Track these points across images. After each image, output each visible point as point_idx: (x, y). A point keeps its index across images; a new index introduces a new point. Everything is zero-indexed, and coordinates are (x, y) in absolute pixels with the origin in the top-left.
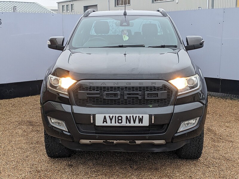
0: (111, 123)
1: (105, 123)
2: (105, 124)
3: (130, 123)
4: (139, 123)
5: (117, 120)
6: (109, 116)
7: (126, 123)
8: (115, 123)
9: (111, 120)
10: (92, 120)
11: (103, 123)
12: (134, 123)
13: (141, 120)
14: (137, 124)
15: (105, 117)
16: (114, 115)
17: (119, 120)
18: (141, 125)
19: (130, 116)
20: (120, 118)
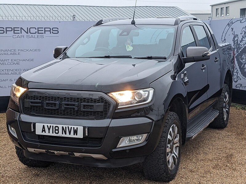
0: (49, 133)
1: (44, 132)
2: (44, 134)
3: (66, 134)
4: (74, 135)
5: (54, 130)
6: (48, 126)
7: (63, 134)
8: (53, 133)
9: (49, 129)
10: (32, 129)
11: (42, 132)
12: (70, 134)
13: (76, 132)
14: (72, 135)
15: (44, 126)
16: (52, 125)
17: (56, 130)
18: (75, 136)
19: (66, 127)
20: (57, 128)
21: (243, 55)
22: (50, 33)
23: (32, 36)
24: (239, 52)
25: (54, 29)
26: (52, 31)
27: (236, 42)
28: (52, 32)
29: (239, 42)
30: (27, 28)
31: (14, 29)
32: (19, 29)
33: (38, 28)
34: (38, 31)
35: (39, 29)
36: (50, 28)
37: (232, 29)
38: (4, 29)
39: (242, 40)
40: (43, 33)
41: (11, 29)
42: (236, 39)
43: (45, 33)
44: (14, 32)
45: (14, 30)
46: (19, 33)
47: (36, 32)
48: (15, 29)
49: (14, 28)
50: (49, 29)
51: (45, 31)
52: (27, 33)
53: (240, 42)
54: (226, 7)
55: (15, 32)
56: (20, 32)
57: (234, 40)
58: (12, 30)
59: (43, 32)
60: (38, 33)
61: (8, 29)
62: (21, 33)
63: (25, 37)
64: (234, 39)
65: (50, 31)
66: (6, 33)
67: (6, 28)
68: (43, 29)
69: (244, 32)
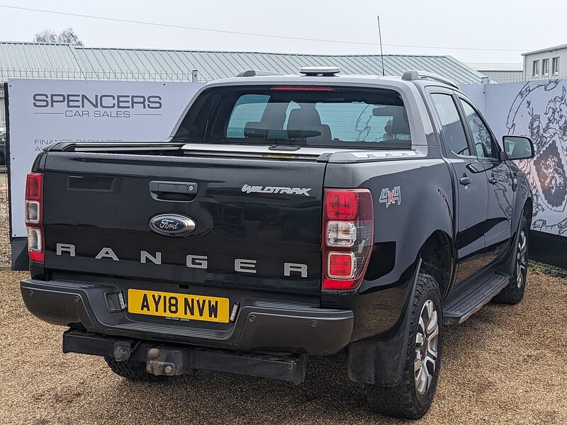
21: (550, 159)
22: (144, 108)
23: (106, 114)
24: (541, 153)
25: (151, 99)
26: (147, 103)
27: (536, 131)
28: (149, 105)
29: (541, 131)
30: (96, 96)
31: (68, 98)
32: (80, 98)
33: (118, 97)
34: (119, 102)
35: (121, 99)
36: (144, 97)
37: (529, 103)
38: (47, 97)
39: (547, 127)
40: (129, 107)
41: (61, 98)
42: (536, 124)
43: (133, 108)
44: (68, 104)
45: (69, 101)
46: (79, 107)
47: (114, 104)
48: (71, 98)
49: (68, 96)
50: (142, 100)
51: (133, 103)
52: (96, 106)
53: (544, 132)
54: (554, 59)
55: (71, 104)
56: (80, 104)
57: (531, 128)
58: (64, 101)
59: (129, 104)
60: (119, 107)
61: (55, 98)
62: (83, 107)
63: (91, 114)
64: (532, 125)
65: (143, 103)
66: (52, 106)
67: (52, 96)
68: (130, 99)
69: (551, 111)
